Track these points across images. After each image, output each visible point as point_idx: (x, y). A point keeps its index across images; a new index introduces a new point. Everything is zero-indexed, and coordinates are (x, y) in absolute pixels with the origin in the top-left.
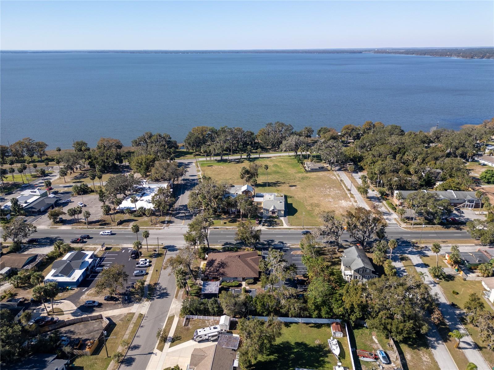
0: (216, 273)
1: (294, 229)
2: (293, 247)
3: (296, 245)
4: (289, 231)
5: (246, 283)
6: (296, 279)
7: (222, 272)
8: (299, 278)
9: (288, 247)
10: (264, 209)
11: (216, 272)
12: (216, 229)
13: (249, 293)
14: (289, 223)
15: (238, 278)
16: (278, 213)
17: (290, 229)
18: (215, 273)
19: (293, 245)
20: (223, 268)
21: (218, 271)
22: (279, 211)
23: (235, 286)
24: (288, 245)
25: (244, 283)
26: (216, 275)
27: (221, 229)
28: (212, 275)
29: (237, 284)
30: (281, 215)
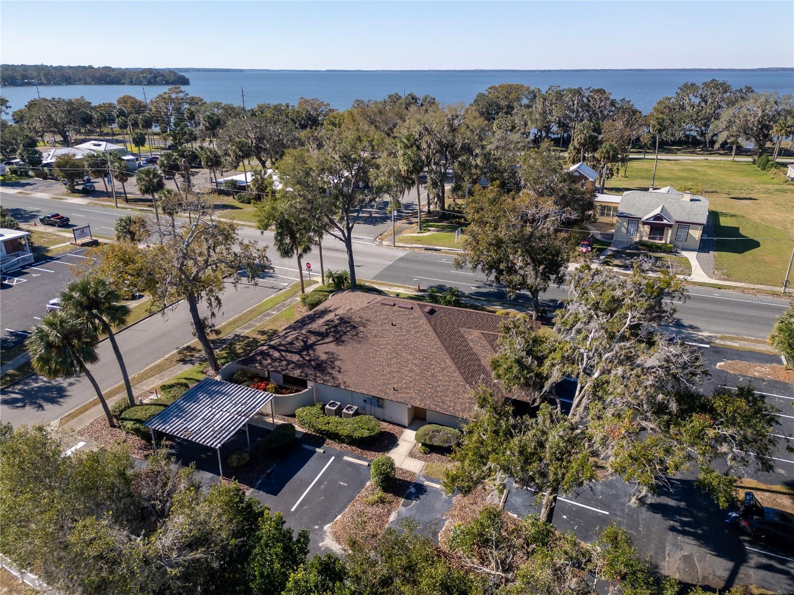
0: (296, 358)
1: (743, 290)
2: (728, 343)
3: (744, 340)
4: (717, 294)
5: (417, 438)
6: (741, 495)
7: (324, 357)
8: (758, 496)
9: (702, 341)
10: (622, 216)
11: (299, 353)
12: (430, 252)
13: (409, 497)
14: (717, 269)
15: (387, 405)
16: (676, 237)
17: (720, 287)
18: (289, 356)
19: (732, 339)
20: (338, 341)
21: (308, 347)
22: (684, 225)
23: (353, 441)
24: (706, 334)
25: (408, 438)
26: (289, 362)
27: (446, 253)
28: (274, 360)
29: (366, 434)
30: (689, 244)
